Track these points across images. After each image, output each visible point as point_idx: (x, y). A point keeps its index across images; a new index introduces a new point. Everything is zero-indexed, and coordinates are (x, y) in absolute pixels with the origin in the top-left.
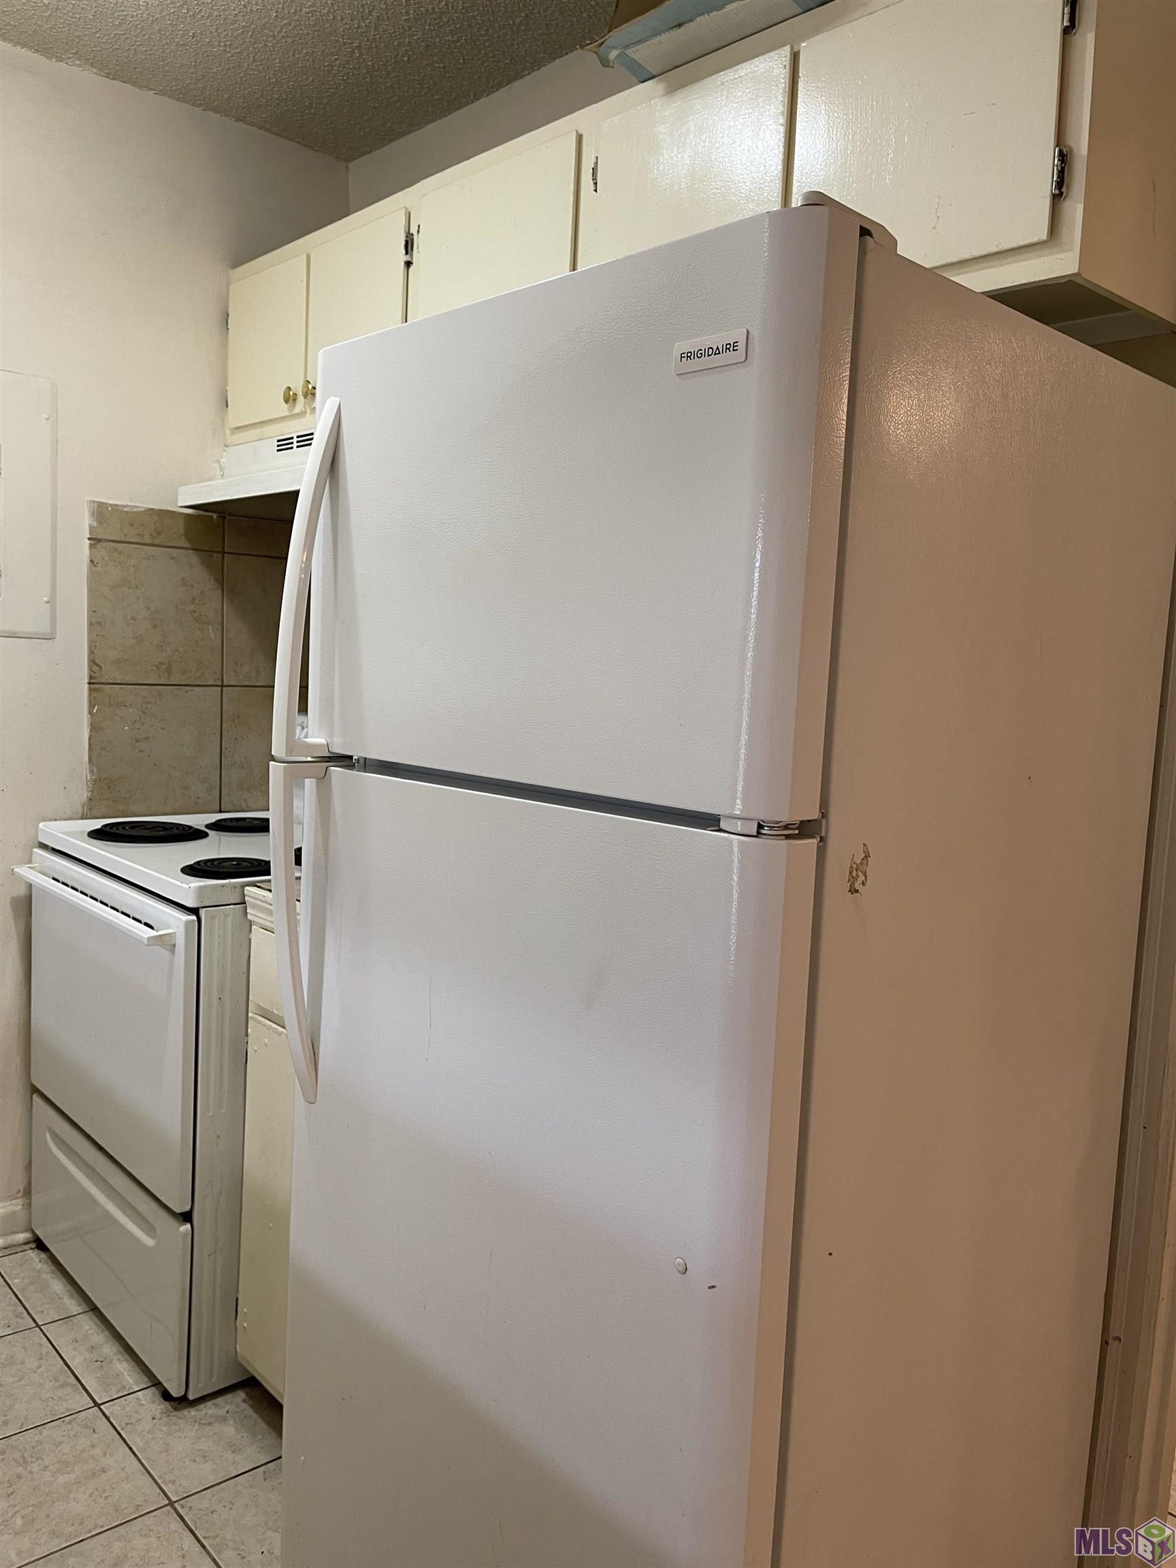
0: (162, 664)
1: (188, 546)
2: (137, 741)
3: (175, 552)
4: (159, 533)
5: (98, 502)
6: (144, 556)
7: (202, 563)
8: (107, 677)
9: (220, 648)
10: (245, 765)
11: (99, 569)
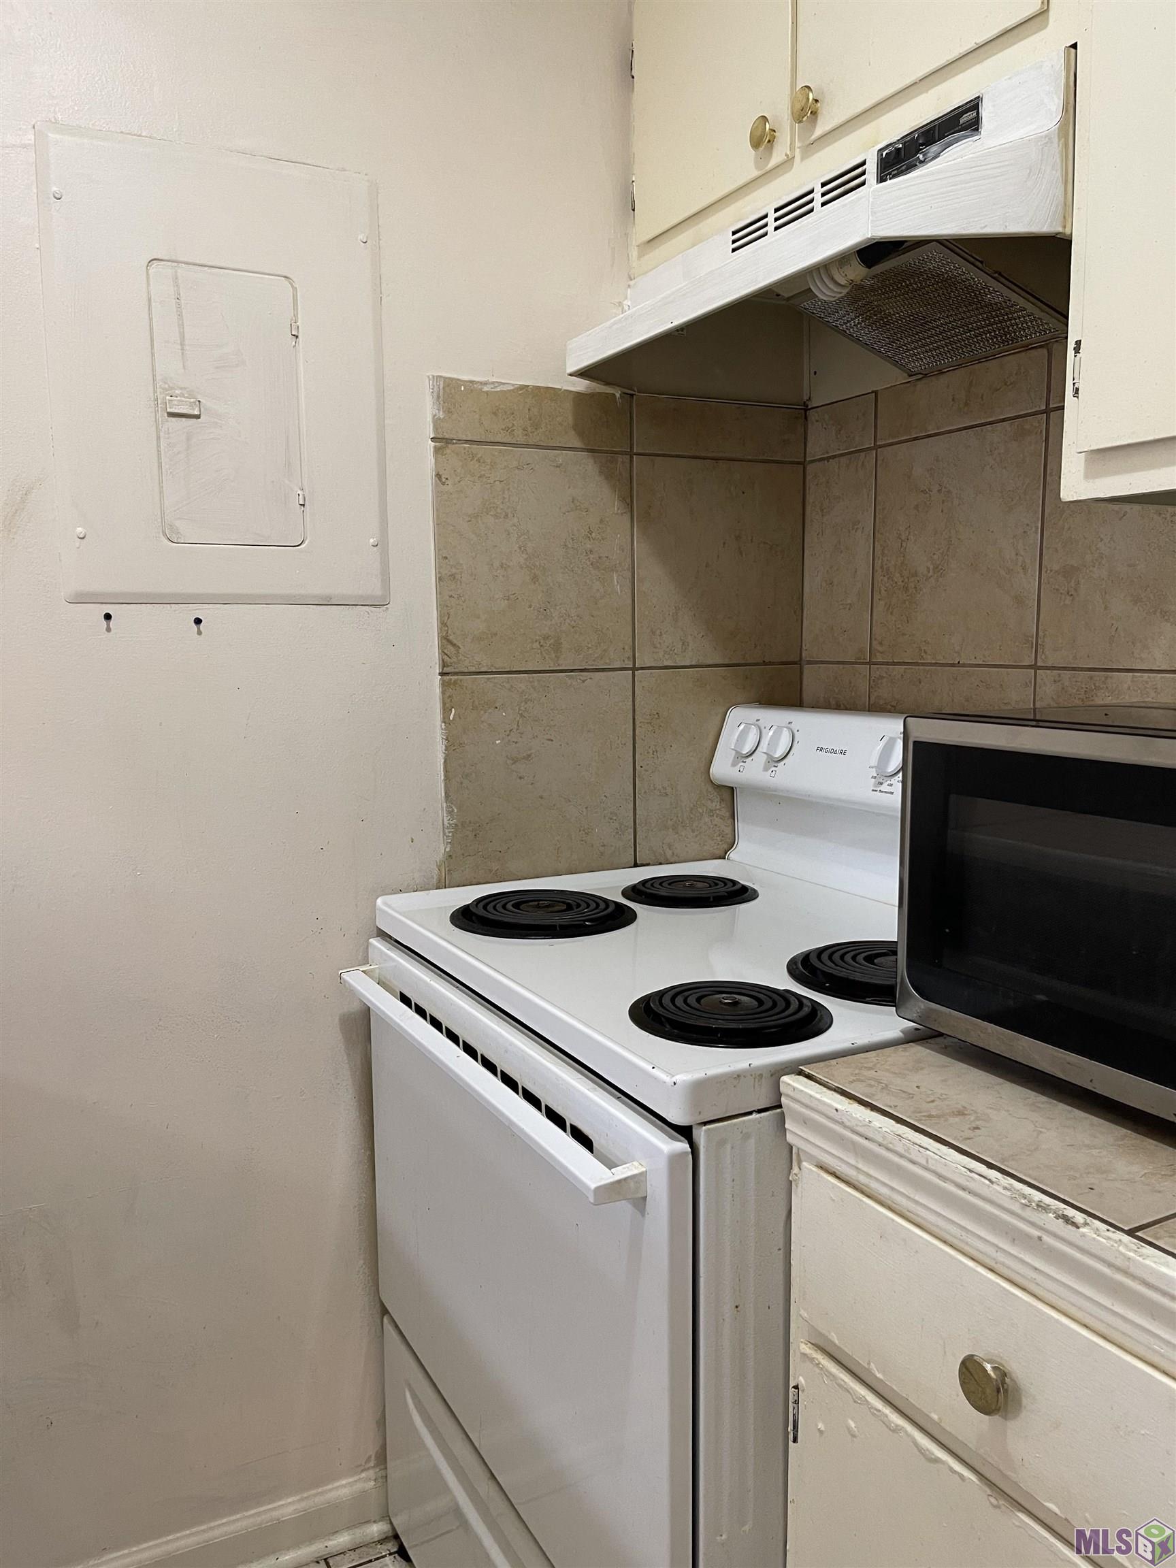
0: (546, 638)
1: (578, 444)
2: (515, 761)
3: (561, 456)
4: (536, 426)
5: (445, 378)
6: (515, 464)
7: (601, 472)
8: (466, 663)
9: (630, 608)
10: (669, 790)
11: (449, 488)
